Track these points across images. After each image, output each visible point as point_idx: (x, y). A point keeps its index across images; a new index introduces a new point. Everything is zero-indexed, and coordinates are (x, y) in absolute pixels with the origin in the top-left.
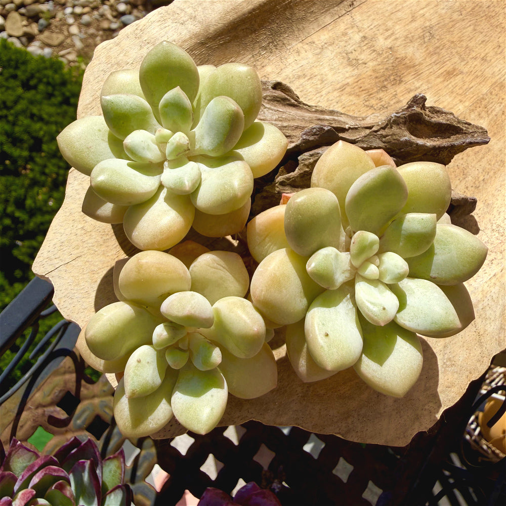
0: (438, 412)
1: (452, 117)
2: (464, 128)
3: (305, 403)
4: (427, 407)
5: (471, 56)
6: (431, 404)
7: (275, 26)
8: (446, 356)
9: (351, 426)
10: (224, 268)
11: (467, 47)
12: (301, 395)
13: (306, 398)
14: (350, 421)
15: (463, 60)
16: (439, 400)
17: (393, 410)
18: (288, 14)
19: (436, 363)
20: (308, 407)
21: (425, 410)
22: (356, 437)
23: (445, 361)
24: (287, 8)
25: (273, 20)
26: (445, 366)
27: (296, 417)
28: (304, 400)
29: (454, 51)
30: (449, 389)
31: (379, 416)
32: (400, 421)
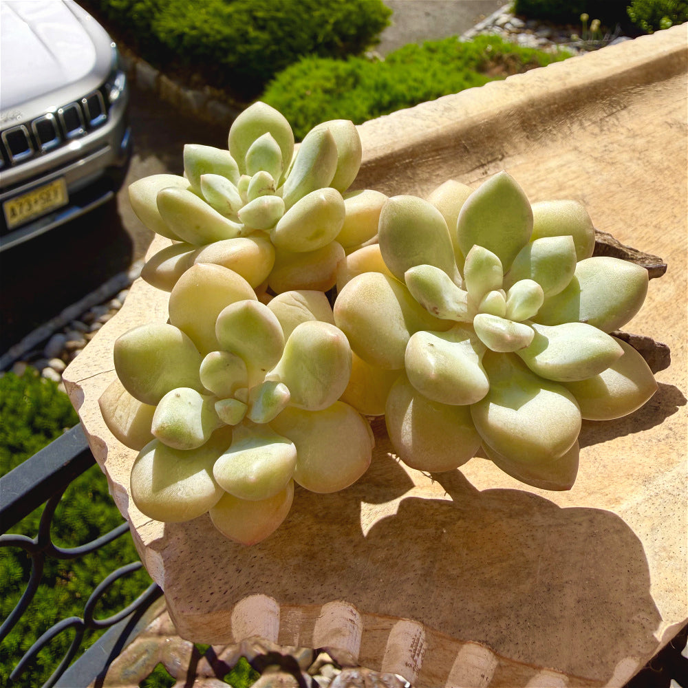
0: (656, 628)
1: (610, 237)
2: (630, 253)
3: (427, 585)
4: (635, 618)
5: (639, 223)
6: (642, 615)
7: (394, 183)
8: (657, 543)
9: (505, 633)
10: (304, 304)
11: (633, 215)
12: (420, 572)
13: (428, 578)
14: (503, 623)
15: (630, 226)
16: (656, 610)
17: (578, 615)
18: (409, 173)
19: (642, 551)
20: (433, 592)
21: (634, 622)
22: (516, 652)
23: (656, 550)
24: (408, 167)
25: (392, 177)
26: (657, 557)
27: (412, 605)
28: (426, 580)
29: (617, 218)
30: (671, 594)
31: (554, 622)
32: (591, 636)
